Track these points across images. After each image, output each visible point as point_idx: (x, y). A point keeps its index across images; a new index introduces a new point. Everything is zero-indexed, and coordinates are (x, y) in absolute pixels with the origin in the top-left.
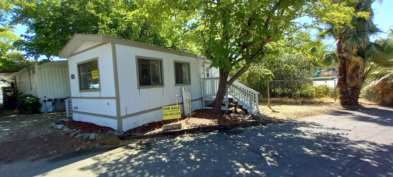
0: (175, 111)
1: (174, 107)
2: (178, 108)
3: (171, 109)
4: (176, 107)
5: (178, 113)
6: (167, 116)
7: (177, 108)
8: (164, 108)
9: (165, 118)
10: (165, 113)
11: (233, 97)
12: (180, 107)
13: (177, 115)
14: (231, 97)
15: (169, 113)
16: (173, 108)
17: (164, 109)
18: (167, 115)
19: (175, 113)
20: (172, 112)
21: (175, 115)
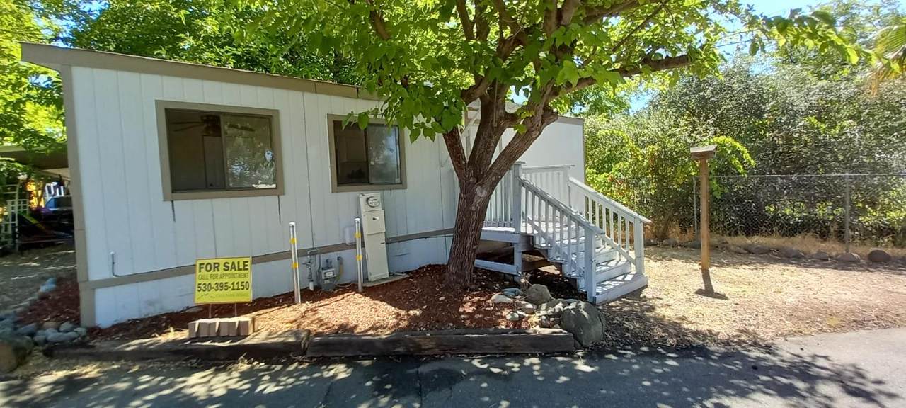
0: (233, 276)
1: (233, 263)
2: (245, 266)
3: (222, 267)
4: (238, 263)
5: (243, 283)
6: (207, 292)
7: (241, 267)
8: (201, 264)
9: (202, 298)
10: (202, 282)
11: (536, 232)
12: (249, 264)
13: (238, 289)
14: (529, 231)
15: (216, 281)
16: (230, 265)
17: (201, 268)
18: (208, 287)
19: (233, 284)
20: (224, 281)
21: (233, 289)
